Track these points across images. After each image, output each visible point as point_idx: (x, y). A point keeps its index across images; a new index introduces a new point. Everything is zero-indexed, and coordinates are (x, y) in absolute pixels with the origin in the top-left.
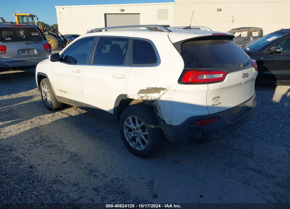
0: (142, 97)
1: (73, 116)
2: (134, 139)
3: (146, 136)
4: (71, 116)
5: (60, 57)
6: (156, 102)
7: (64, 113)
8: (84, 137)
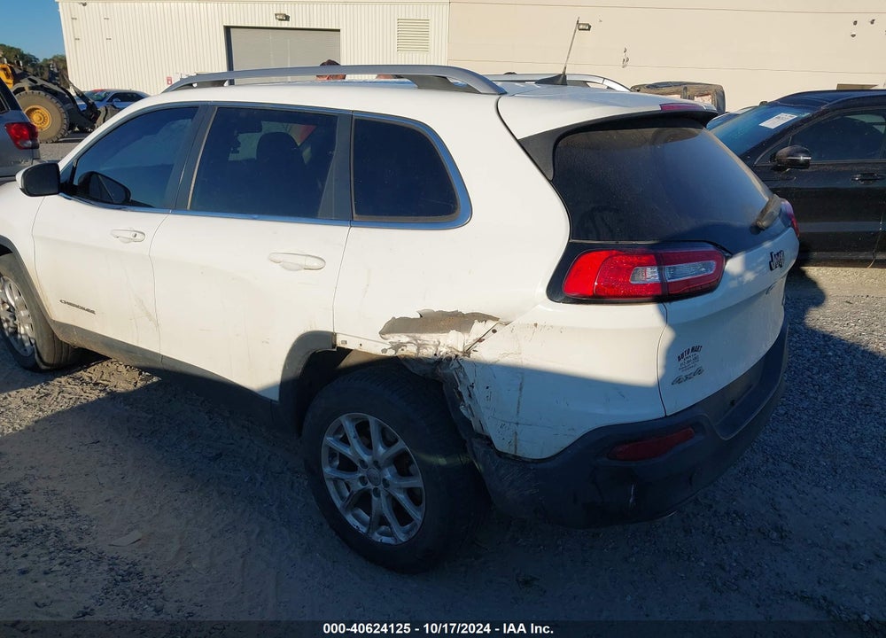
0: (397, 347)
1: (121, 394)
2: (363, 500)
3: (411, 493)
4: (113, 396)
5: (63, 179)
6: (456, 365)
7: (88, 379)
8: (165, 486)
